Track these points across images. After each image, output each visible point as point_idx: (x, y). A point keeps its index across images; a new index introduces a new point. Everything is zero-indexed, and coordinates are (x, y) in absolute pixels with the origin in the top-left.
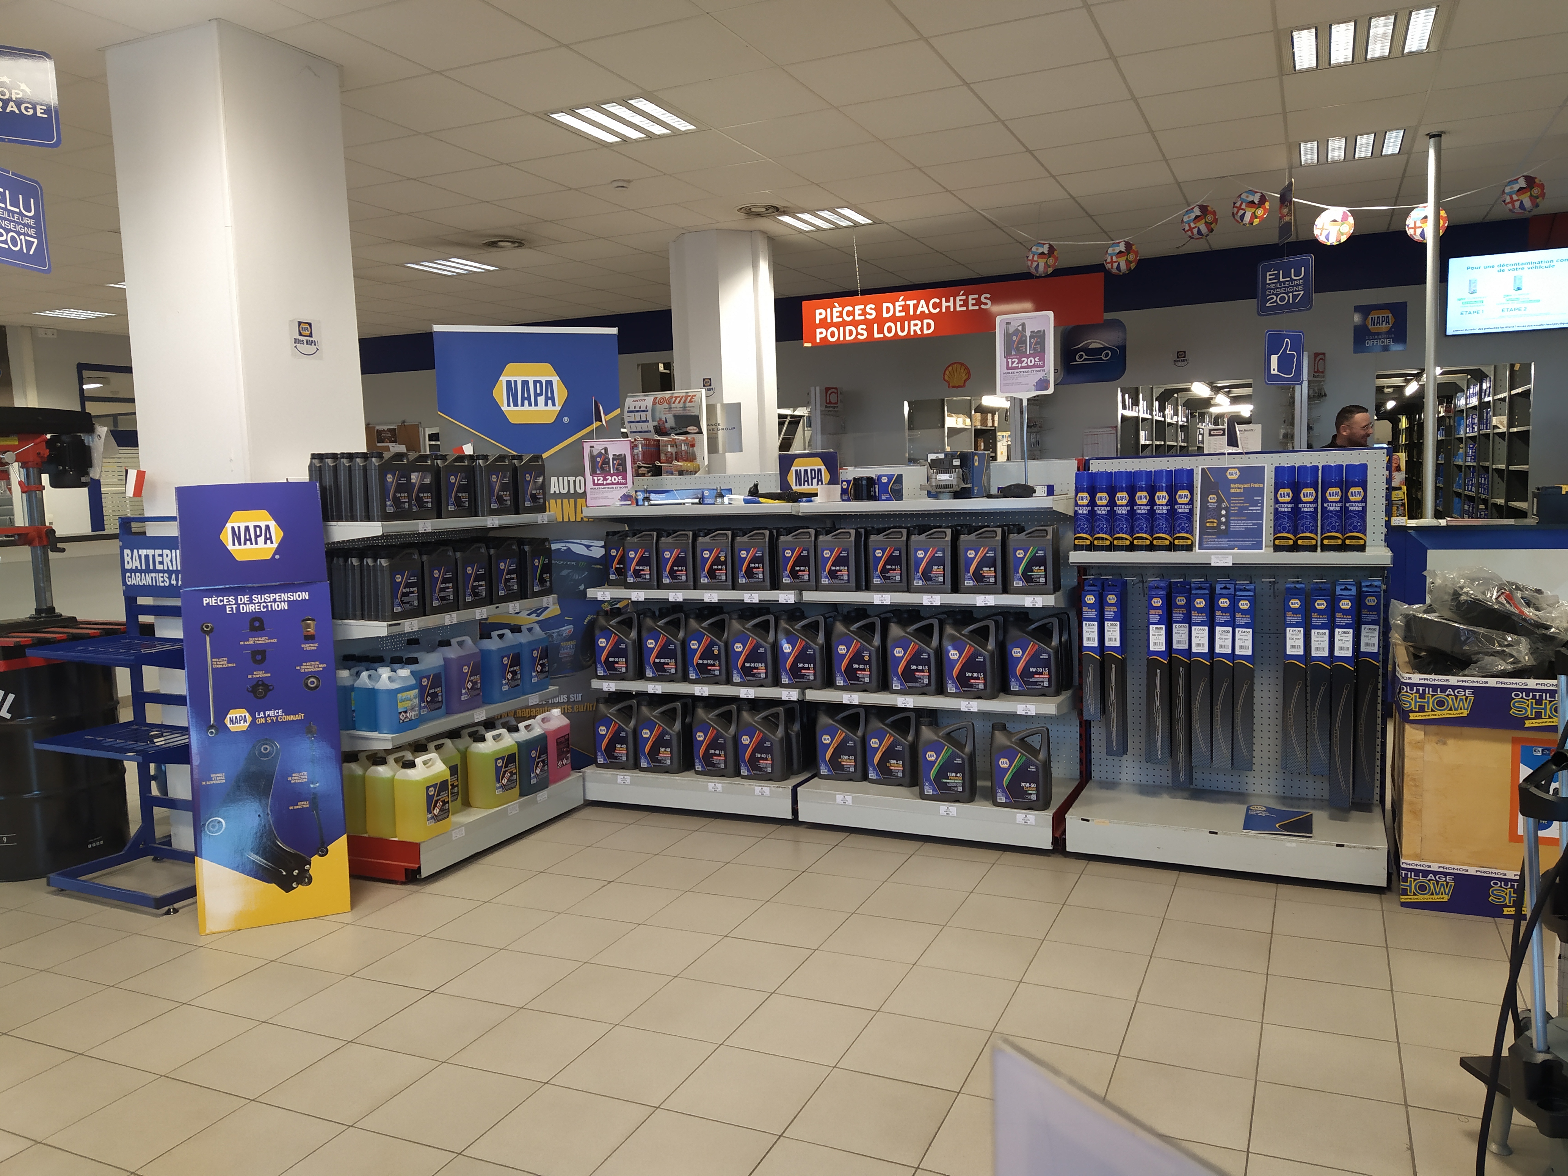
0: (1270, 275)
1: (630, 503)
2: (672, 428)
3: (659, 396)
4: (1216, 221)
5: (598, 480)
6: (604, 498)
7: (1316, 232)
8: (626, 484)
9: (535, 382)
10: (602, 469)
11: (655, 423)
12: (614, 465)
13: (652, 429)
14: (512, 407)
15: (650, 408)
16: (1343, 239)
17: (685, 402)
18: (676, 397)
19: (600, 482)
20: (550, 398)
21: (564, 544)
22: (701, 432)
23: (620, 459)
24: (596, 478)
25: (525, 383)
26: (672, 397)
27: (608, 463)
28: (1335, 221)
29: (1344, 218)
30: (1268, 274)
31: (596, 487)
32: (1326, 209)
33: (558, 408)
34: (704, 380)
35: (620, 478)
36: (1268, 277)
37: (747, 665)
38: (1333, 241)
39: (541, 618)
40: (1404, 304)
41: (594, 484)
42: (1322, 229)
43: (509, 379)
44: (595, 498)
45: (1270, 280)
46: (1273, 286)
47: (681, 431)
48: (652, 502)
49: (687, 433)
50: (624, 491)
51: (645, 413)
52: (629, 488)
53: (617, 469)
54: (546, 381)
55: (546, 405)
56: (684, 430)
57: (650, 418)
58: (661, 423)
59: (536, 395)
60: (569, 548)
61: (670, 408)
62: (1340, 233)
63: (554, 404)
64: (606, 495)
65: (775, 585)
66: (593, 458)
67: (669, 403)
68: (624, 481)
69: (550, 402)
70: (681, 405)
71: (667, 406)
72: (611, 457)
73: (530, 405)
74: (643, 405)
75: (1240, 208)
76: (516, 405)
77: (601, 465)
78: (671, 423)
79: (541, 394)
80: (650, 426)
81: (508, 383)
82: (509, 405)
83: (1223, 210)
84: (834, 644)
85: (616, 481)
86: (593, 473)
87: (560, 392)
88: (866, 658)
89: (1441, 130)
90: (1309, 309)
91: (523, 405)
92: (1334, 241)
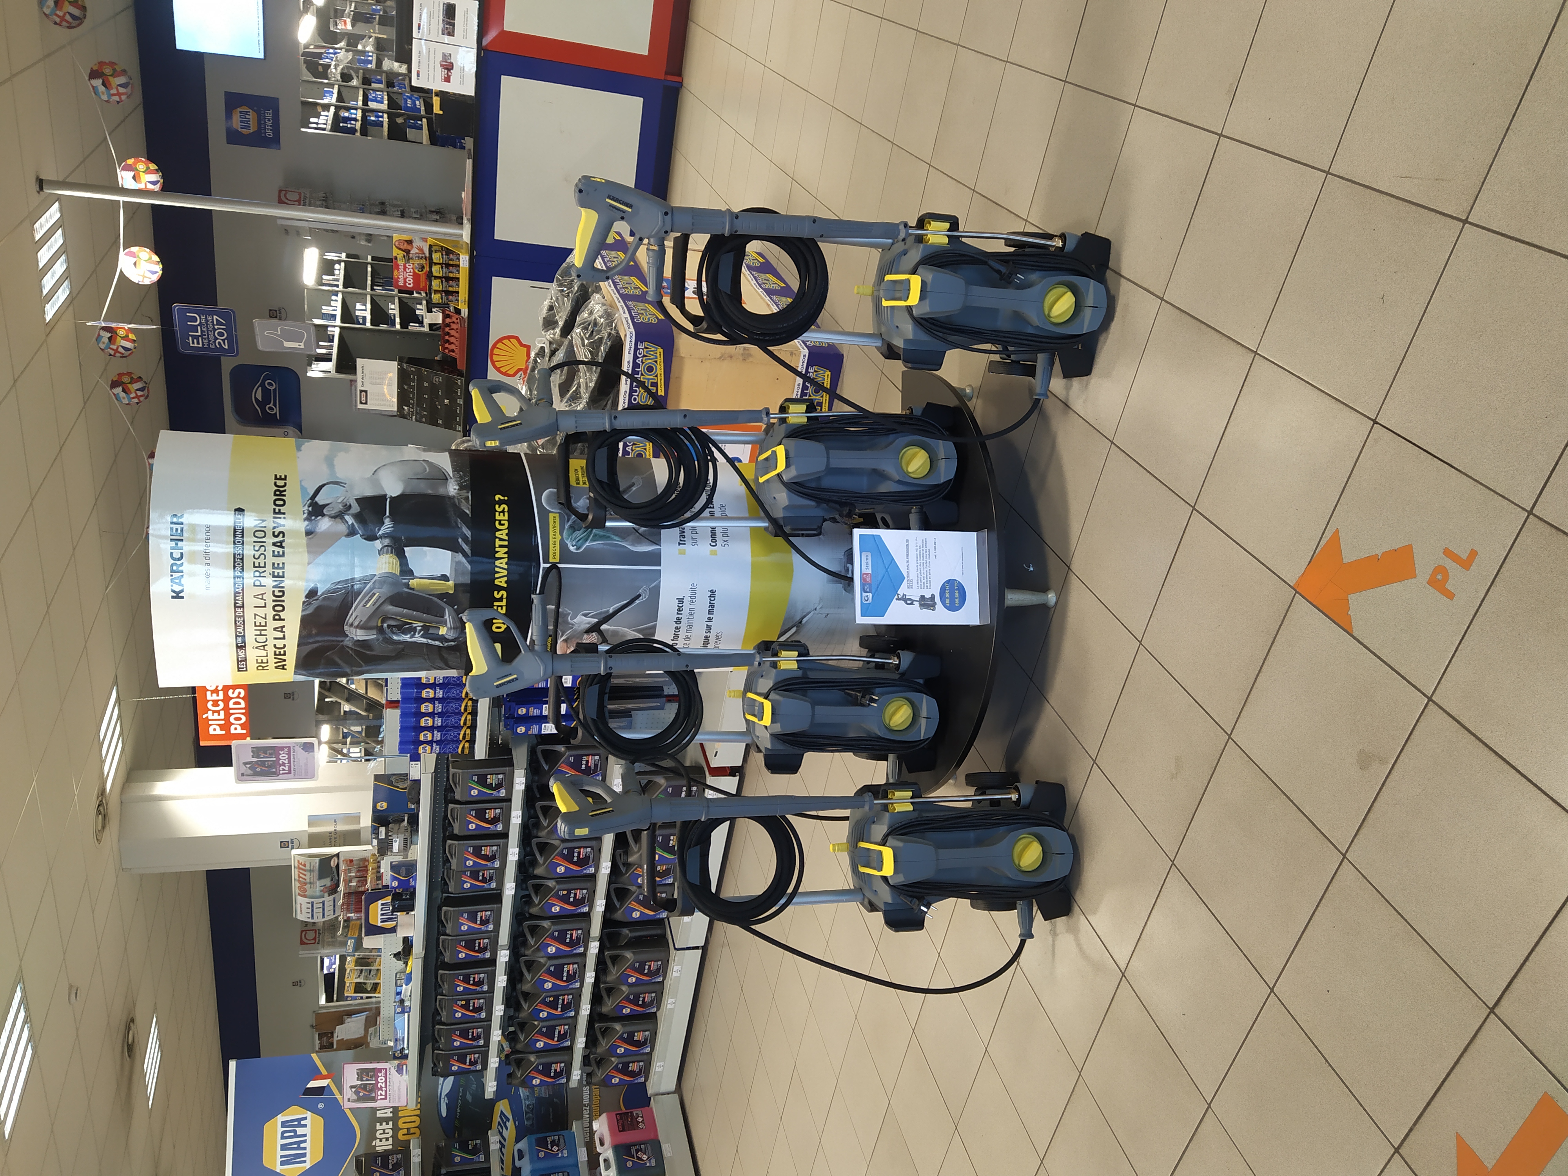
0: (193, 343)
1: (405, 1067)
2: (332, 880)
3: (297, 891)
4: (129, 374)
5: (381, 1095)
6: (399, 1090)
7: (147, 282)
8: (386, 1069)
9: (283, 1138)
10: (371, 1091)
11: (326, 895)
12: (367, 1080)
13: (332, 897)
14: (307, 1158)
15: (310, 900)
16: (156, 258)
17: (305, 870)
18: (299, 877)
19: (383, 1093)
20: (299, 1122)
21: (442, 1100)
22: (338, 855)
23: (362, 1074)
24: (379, 1097)
25: (284, 1147)
26: (299, 881)
27: (365, 1085)
28: (135, 264)
29: (133, 255)
30: (191, 345)
31: (388, 1097)
32: (121, 271)
33: (309, 1114)
34: (281, 847)
35: (380, 1075)
36: (196, 345)
37: (565, 978)
38: (158, 268)
39: (511, 1117)
40: (227, 94)
41: (386, 1099)
42: (144, 277)
43: (279, 1163)
44: (399, 1098)
45: (198, 343)
46: (206, 342)
47: (335, 872)
48: (405, 1046)
49: (338, 866)
50: (393, 1071)
51: (315, 905)
52: (390, 1066)
53: (371, 1077)
54: (282, 1127)
55: (305, 1126)
56: (334, 870)
57: (321, 900)
58: (325, 890)
59: (296, 1136)
60: (446, 1095)
61: (310, 883)
62: (149, 260)
63: (305, 1118)
64: (396, 1088)
65: (492, 962)
66: (360, 1099)
67: (306, 884)
68: (383, 1071)
69: (303, 1122)
70: (308, 874)
71: (308, 886)
72: (359, 1083)
73: (305, 1141)
74: (305, 906)
75: (116, 351)
76: (304, 1155)
77: (366, 1092)
78: (327, 882)
79: (295, 1131)
80: (328, 900)
81: (283, 1163)
82: (305, 1162)
83: (118, 367)
84: (550, 915)
85: (384, 1079)
86: (374, 1099)
87: (293, 1113)
88: (565, 892)
89: (34, 179)
90: (234, 312)
91: (305, 1148)
92: (158, 266)
